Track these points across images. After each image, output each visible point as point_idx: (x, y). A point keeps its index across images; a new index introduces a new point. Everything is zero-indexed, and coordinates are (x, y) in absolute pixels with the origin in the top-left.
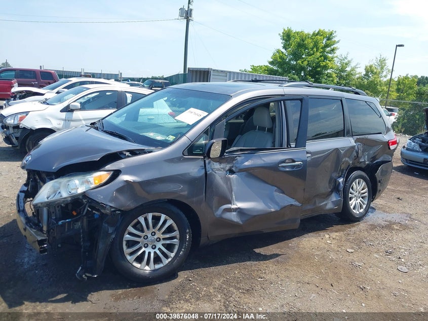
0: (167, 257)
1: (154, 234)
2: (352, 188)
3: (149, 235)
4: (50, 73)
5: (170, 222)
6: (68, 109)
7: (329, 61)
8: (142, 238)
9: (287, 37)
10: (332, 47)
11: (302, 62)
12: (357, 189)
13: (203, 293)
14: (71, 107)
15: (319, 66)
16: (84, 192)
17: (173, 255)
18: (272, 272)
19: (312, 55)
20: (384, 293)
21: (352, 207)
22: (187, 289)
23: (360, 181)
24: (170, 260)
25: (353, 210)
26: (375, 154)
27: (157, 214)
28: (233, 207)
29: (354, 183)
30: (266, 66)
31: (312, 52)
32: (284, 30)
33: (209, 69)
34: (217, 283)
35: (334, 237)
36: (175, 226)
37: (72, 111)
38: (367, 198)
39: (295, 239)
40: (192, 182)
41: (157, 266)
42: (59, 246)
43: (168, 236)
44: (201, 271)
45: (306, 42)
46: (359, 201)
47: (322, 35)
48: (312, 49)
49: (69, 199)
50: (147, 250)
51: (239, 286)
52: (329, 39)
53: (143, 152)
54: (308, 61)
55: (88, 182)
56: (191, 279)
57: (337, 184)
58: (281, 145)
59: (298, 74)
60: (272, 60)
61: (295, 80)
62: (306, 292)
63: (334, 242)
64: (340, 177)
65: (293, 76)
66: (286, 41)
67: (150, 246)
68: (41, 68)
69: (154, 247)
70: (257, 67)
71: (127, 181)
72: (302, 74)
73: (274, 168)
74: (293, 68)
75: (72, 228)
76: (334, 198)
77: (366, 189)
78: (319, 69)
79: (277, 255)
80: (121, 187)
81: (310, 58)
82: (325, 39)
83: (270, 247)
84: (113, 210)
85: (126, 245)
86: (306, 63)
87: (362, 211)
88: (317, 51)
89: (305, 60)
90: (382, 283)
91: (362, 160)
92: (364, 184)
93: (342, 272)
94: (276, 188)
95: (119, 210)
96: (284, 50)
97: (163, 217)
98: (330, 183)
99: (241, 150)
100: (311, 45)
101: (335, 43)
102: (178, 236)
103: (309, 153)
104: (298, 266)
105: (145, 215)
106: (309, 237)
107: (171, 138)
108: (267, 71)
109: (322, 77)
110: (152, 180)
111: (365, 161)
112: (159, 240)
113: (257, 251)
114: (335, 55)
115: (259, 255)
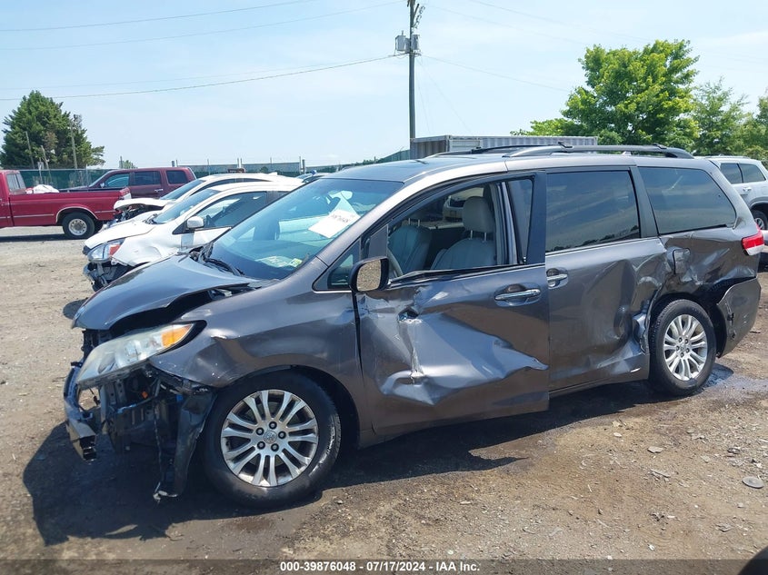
0: (298, 464)
1: (273, 425)
2: (670, 333)
3: (266, 428)
4: (182, 171)
5: (301, 404)
6: (184, 229)
7: (681, 97)
8: (254, 431)
9: (595, 62)
10: (685, 71)
11: (626, 106)
12: (680, 334)
13: (356, 525)
14: (190, 225)
15: (662, 110)
16: (148, 359)
17: (307, 460)
18: (490, 490)
19: (643, 91)
20: (701, 525)
21: (672, 369)
22: (331, 517)
23: (687, 319)
24: (303, 469)
25: (676, 375)
26: (715, 267)
27: (276, 392)
28: (416, 374)
29: (673, 323)
30: (560, 121)
31: (644, 85)
32: (588, 51)
33: (445, 136)
34: (385, 508)
35: (630, 425)
36: (309, 410)
37: (191, 231)
38: (705, 351)
39: (553, 430)
40: (332, 335)
41: (282, 480)
42: (128, 448)
43: (297, 428)
44: (363, 489)
45: (631, 68)
46: (687, 356)
47: (661, 52)
48: (645, 79)
49: (127, 371)
50: (264, 453)
51: (423, 513)
52: (676, 56)
53: (244, 288)
54: (638, 103)
55: (153, 342)
56: (341, 502)
57: (634, 325)
58: (507, 262)
59: (620, 128)
60: (568, 108)
61: (613, 142)
62: (545, 523)
63: (628, 434)
64: (639, 313)
65: (608, 133)
66: (592, 70)
67: (268, 446)
68: (173, 165)
69: (275, 447)
70: (544, 123)
71: (215, 338)
72: (630, 128)
73: (488, 302)
74: (611, 118)
75: (142, 418)
76: (630, 352)
77: (702, 335)
78: (662, 115)
79: (509, 460)
80: (206, 349)
81: (642, 97)
82: (669, 58)
83: (501, 447)
84: (194, 386)
85: (227, 444)
86: (633, 107)
87: (695, 375)
88: (654, 82)
89: (632, 101)
90: (702, 507)
91: (686, 279)
92: (696, 324)
93: (628, 488)
94: (497, 339)
95: (206, 387)
96: (589, 88)
97: (288, 396)
98: (616, 324)
99: (427, 275)
100: (642, 72)
101: (689, 62)
102: (316, 429)
103: (563, 273)
104: (545, 478)
105: (255, 394)
106: (580, 427)
107: (296, 262)
108: (562, 128)
109: (669, 130)
110: (258, 334)
111: (693, 282)
112: (282, 435)
113: (475, 453)
114: (692, 85)
115: (478, 459)
